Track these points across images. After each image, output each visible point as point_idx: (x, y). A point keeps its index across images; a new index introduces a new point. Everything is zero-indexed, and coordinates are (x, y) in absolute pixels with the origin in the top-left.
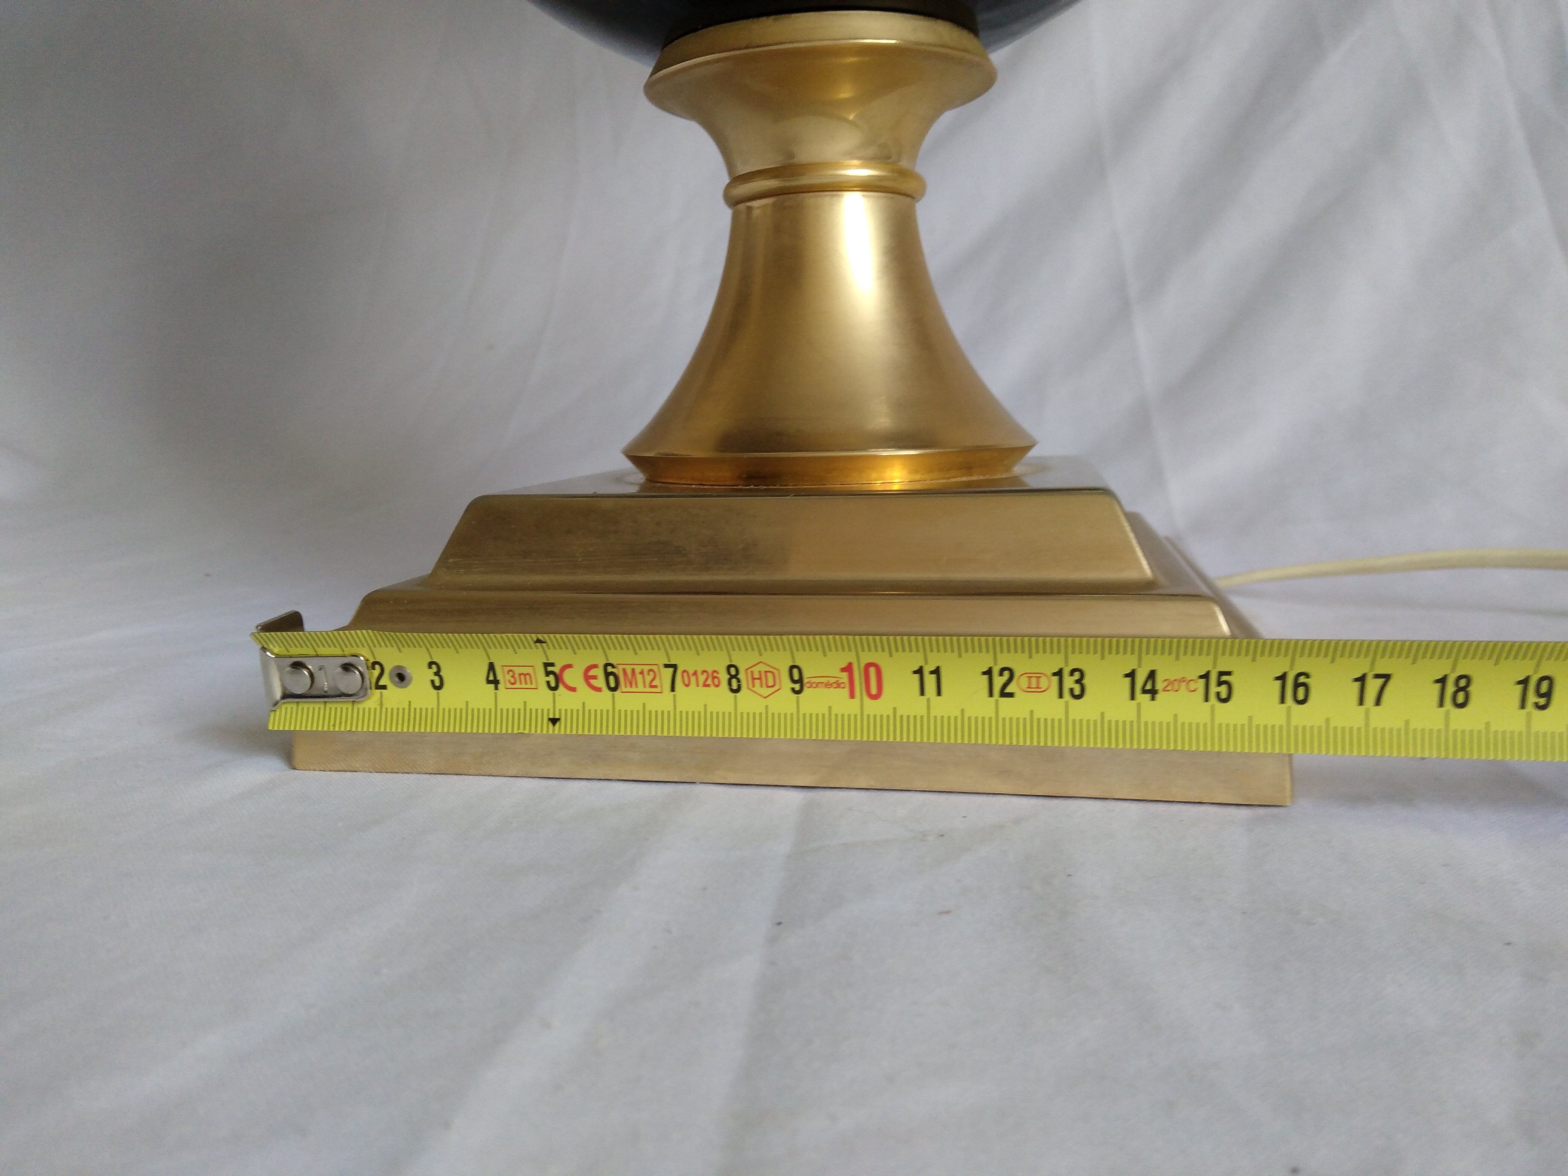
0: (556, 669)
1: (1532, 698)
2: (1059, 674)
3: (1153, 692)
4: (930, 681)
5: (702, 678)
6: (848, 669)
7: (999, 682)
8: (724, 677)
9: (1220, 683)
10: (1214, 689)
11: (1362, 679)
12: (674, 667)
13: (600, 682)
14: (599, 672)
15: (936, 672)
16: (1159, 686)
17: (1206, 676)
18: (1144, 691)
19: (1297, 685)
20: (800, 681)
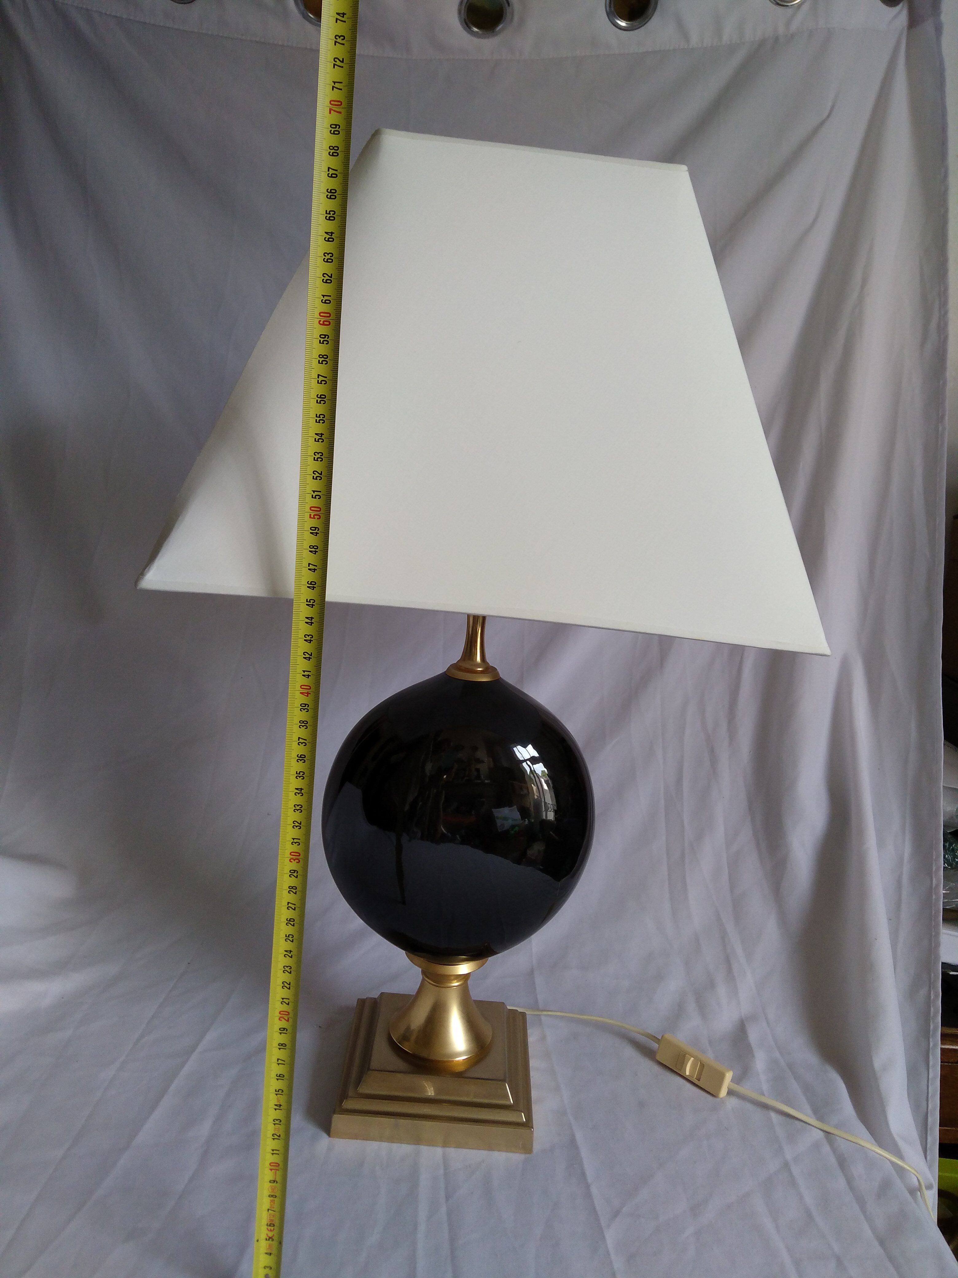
0: (268, 1238)
1: (285, 1032)
2: (275, 1124)
3: (280, 1105)
4: (275, 1152)
5: (272, 1203)
6: (271, 1170)
7: (276, 1137)
8: (272, 1198)
9: (278, 1091)
10: (280, 1093)
11: (279, 1064)
12: (268, 1210)
13: (272, 1228)
14: (269, 1228)
15: (273, 1150)
16: (279, 1104)
17: (277, 1094)
18: (280, 1107)
19: (280, 1076)
20: (274, 1181)
